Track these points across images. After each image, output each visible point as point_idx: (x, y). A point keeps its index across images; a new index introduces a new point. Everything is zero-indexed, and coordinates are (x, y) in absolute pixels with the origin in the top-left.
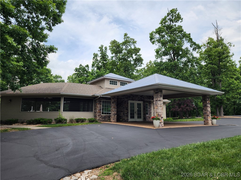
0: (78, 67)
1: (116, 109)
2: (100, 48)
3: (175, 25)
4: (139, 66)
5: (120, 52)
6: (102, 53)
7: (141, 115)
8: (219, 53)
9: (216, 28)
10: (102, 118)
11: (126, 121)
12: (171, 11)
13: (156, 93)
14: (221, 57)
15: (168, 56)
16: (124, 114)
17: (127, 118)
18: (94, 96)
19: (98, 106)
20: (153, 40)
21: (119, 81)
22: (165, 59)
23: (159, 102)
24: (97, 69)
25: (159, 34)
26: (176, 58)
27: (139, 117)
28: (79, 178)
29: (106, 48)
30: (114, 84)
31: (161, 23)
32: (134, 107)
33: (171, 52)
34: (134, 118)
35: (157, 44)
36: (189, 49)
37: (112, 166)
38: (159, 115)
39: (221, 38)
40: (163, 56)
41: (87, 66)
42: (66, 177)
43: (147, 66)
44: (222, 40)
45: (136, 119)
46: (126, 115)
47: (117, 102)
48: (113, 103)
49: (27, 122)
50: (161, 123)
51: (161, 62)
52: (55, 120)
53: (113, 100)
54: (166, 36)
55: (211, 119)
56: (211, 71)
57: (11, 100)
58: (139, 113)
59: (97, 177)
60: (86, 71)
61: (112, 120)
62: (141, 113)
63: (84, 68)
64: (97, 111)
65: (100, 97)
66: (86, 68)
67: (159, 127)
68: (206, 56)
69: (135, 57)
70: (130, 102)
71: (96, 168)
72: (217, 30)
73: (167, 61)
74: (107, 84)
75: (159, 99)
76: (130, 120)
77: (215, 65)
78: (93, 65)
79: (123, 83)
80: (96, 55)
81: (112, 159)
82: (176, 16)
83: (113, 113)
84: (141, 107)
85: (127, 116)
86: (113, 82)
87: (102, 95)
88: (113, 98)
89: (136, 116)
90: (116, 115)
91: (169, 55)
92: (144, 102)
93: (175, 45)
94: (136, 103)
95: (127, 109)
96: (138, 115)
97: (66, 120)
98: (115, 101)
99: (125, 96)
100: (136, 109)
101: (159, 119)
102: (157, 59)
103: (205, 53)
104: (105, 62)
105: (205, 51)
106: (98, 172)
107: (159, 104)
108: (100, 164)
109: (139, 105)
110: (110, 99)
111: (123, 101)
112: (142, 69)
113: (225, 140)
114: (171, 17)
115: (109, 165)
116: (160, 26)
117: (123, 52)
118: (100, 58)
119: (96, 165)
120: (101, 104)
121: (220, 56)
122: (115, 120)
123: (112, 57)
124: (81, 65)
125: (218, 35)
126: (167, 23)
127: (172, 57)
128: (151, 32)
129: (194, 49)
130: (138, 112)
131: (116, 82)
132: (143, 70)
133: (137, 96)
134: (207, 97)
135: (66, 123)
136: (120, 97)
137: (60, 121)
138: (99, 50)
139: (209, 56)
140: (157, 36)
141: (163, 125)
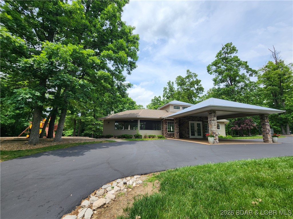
0: (154, 99)
1: (178, 128)
2: (168, 83)
3: (231, 56)
4: (201, 94)
5: (184, 84)
6: (170, 87)
7: (201, 133)
8: (279, 75)
9: (274, 52)
10: (168, 135)
11: (188, 138)
12: (226, 46)
13: (210, 114)
14: (282, 79)
15: (226, 83)
16: (185, 132)
17: (188, 136)
18: (161, 119)
19: (165, 125)
20: (210, 72)
21: (181, 106)
22: (222, 85)
23: (213, 122)
24: (167, 99)
25: (216, 66)
26: (233, 83)
27: (199, 134)
28: (128, 181)
29: (173, 83)
30: (178, 109)
31: (217, 56)
32: (194, 126)
33: (228, 79)
34: (194, 135)
35: (214, 74)
36: (245, 75)
37: (158, 174)
38: (213, 133)
39: (280, 60)
40: (220, 83)
41: (160, 97)
42: (119, 179)
43: (208, 93)
44: (282, 62)
45: (196, 136)
46: (187, 133)
47: (179, 123)
48: (176, 123)
49: (117, 137)
50: (215, 140)
51: (219, 88)
52: (134, 136)
53: (175, 121)
54: (222, 67)
55: (271, 137)
56: (272, 92)
57: (109, 122)
58: (199, 132)
59: (142, 182)
60: (159, 101)
61: (175, 137)
62: (200, 132)
63: (158, 99)
64: (164, 129)
65: (166, 119)
66: (159, 99)
67: (214, 143)
68: (265, 79)
69: (197, 86)
70: (190, 122)
71: (145, 174)
72: (275, 55)
73: (225, 87)
74: (171, 109)
75: (213, 119)
76: (191, 137)
77: (276, 86)
78: (164, 96)
79: (184, 107)
80: (165, 89)
81: (159, 169)
82: (231, 48)
83: (176, 131)
84: (200, 126)
85: (189, 134)
86: (177, 107)
87: (167, 117)
88: (175, 120)
89: (196, 134)
90: (179, 133)
91: (225, 81)
92: (203, 122)
93: (231, 73)
94: (196, 123)
95: (188, 128)
96: (198, 133)
97: (141, 136)
98: (177, 122)
99: (185, 117)
100: (196, 128)
101: (213, 136)
102: (215, 86)
103: (264, 76)
104: (172, 93)
105: (264, 74)
106: (144, 177)
107: (213, 123)
108: (149, 171)
109: (199, 125)
110: (173, 120)
111: (185, 122)
112: (203, 96)
113: (283, 158)
114: (226, 51)
115: (156, 173)
116: (216, 59)
117: (186, 84)
118: (169, 90)
119: (145, 172)
120: (167, 124)
121: (280, 78)
122: (178, 137)
123: (178, 89)
124: (155, 97)
125: (276, 59)
126: (222, 56)
127: (229, 83)
128: (208, 66)
129: (251, 75)
130: (198, 130)
131: (179, 107)
132: (205, 96)
133: (196, 117)
134: (265, 116)
135: (141, 138)
136: (181, 119)
137: (138, 137)
138: (168, 84)
139: (268, 79)
140: (214, 68)
141: (218, 142)
